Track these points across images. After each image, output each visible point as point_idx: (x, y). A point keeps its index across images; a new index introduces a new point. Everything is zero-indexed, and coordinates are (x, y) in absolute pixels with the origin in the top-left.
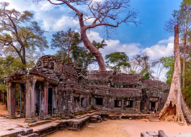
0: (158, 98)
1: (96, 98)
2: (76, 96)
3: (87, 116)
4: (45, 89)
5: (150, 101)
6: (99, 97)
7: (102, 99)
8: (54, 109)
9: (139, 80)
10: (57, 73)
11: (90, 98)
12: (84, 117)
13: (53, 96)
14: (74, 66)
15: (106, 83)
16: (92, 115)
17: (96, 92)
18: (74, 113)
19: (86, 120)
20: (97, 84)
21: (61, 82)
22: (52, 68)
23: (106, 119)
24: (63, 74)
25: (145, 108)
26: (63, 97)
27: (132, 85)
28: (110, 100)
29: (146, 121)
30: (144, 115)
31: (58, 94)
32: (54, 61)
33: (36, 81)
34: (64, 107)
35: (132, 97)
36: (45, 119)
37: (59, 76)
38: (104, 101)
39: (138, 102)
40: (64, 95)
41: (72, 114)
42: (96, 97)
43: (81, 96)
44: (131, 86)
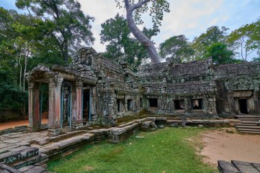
0: (253, 91)
1: (149, 99)
2: (118, 97)
3: (136, 122)
4: (77, 90)
5: (235, 98)
6: (153, 97)
7: (157, 99)
8: (92, 115)
9: (209, 68)
10: (95, 70)
11: (141, 99)
12: (131, 124)
13: (91, 99)
14: (119, 61)
15: (160, 78)
16: (142, 121)
17: (148, 90)
18: (118, 119)
19: (134, 128)
20: (148, 80)
21: (100, 81)
22: (90, 64)
23: (162, 126)
24: (102, 71)
25: (227, 110)
26: (103, 100)
27: (198, 76)
28: (168, 100)
29: (232, 132)
30: (226, 120)
31: (97, 96)
32: (91, 55)
33: (62, 79)
34: (105, 113)
35: (200, 94)
36: (78, 130)
37: (97, 73)
38: (159, 101)
39: (211, 100)
40: (104, 97)
41: (115, 120)
42: (148, 97)
43: (128, 97)
44: (197, 78)
